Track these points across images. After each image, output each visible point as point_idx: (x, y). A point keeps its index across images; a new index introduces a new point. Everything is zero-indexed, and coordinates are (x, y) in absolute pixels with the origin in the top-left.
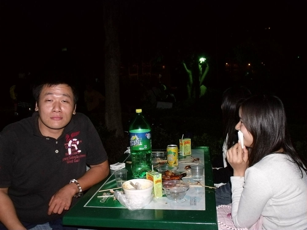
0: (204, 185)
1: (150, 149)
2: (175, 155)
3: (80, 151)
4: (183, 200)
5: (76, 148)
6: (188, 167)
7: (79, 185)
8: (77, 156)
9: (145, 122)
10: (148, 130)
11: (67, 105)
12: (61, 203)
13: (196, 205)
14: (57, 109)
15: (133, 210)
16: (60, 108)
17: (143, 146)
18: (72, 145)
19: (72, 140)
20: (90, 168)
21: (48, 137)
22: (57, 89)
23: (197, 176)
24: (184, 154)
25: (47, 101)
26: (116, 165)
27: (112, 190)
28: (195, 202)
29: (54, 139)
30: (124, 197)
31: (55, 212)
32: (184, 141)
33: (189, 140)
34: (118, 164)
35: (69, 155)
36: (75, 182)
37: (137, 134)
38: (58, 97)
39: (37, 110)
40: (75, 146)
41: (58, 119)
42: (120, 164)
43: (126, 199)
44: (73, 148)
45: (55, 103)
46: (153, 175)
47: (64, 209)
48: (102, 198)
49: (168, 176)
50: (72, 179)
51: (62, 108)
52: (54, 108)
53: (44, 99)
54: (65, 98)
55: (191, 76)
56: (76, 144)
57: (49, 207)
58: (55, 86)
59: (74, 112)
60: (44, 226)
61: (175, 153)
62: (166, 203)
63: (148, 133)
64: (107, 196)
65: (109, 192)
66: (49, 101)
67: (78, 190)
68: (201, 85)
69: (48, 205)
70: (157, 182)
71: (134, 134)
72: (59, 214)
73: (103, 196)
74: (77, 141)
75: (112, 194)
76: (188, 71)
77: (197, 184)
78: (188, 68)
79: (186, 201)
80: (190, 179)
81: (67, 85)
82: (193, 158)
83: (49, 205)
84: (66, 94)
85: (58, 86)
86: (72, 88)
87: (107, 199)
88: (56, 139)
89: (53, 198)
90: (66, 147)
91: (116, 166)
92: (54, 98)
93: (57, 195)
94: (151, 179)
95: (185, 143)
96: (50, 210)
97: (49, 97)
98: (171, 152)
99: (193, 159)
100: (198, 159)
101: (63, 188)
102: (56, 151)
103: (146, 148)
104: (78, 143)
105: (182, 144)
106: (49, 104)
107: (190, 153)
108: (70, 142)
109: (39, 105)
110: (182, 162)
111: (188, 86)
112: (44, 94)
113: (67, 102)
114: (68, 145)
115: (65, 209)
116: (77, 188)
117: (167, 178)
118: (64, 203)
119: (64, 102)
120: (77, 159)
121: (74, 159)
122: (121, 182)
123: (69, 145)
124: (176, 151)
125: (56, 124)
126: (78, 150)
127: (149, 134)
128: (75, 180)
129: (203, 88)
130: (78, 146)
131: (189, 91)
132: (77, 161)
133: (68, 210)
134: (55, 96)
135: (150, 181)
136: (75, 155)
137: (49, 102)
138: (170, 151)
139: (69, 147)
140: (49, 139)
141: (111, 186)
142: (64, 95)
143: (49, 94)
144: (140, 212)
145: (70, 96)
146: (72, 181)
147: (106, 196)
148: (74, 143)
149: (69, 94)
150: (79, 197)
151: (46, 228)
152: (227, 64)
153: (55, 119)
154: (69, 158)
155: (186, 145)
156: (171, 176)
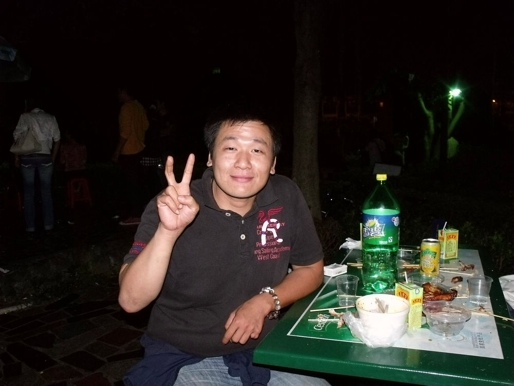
0: (491, 313)
1: (396, 245)
2: (435, 257)
3: (280, 240)
4: (459, 336)
5: (275, 235)
6: (457, 280)
7: (276, 297)
8: (275, 248)
9: (391, 197)
10: (396, 212)
11: (262, 157)
12: (247, 327)
13: (484, 347)
14: (243, 164)
15: (375, 347)
16: (249, 163)
17: (386, 239)
18: (269, 229)
19: (269, 221)
20: (292, 270)
21: (229, 211)
22: (245, 130)
23: (479, 297)
24: (446, 256)
25: (226, 149)
26: (332, 268)
27: (332, 311)
28: (481, 343)
29: (239, 216)
30: (361, 323)
31: (235, 339)
32: (447, 234)
33: (456, 232)
34: (336, 267)
35: (262, 247)
36: (270, 292)
37: (377, 217)
38: (245, 144)
39: (211, 165)
40: (273, 231)
41: (244, 180)
42: (339, 267)
43: (364, 327)
44: (269, 234)
45: (241, 153)
46: (408, 290)
47: (250, 336)
48: (317, 323)
49: (430, 293)
50: (265, 286)
51: (253, 162)
52: (238, 162)
53: (222, 147)
54: (258, 146)
55: (432, 121)
56: (275, 227)
57: (225, 330)
58: (241, 124)
59: (273, 171)
60: (215, 362)
61: (436, 253)
62: (430, 340)
63: (396, 216)
64: (326, 320)
65: (327, 313)
66: (230, 149)
67: (274, 305)
68: (450, 138)
69: (224, 328)
70: (415, 301)
71: (372, 217)
72: (241, 344)
73: (318, 320)
74: (277, 222)
75: (332, 317)
76: (428, 112)
77: (480, 310)
78: (428, 108)
79: (464, 338)
80: (466, 301)
81: (262, 123)
82: (463, 264)
83: (227, 327)
84: (259, 139)
85: (245, 124)
86: (271, 129)
87: (326, 324)
88: (243, 216)
89: (232, 316)
90: (259, 232)
91: (332, 270)
92: (239, 145)
93: (241, 313)
94: (405, 295)
95: (449, 237)
96: (228, 336)
97: (231, 144)
98: (428, 252)
99: (464, 266)
100: (473, 267)
101: (249, 301)
102: (241, 237)
103: (392, 241)
104: (278, 226)
105: (443, 239)
106: (230, 154)
107: (455, 255)
108: (266, 223)
109: (214, 156)
110: (444, 270)
111: (426, 139)
112: (222, 138)
113: (261, 152)
114: (261, 229)
115: (253, 336)
116: (273, 303)
117: (428, 297)
118: (251, 328)
119: (256, 153)
120: (275, 253)
121: (271, 253)
122: (346, 297)
123: (264, 229)
124: (437, 249)
125: (241, 189)
126: (277, 238)
127: (397, 218)
128: (269, 288)
129: (452, 142)
130: (278, 231)
131: (428, 148)
132: (275, 257)
133: (256, 339)
134: (240, 141)
135: (402, 299)
136: (273, 247)
137: (231, 151)
138: (427, 249)
139: (263, 233)
140: (230, 214)
141: (327, 304)
142: (256, 141)
143: (231, 138)
144: (385, 351)
145: (266, 143)
146: (266, 290)
147: (322, 320)
148: (272, 225)
149: (264, 139)
150: (274, 318)
151: (217, 366)
152: (494, 101)
153: (239, 180)
154: (261, 251)
155: (449, 241)
156: (436, 294)
